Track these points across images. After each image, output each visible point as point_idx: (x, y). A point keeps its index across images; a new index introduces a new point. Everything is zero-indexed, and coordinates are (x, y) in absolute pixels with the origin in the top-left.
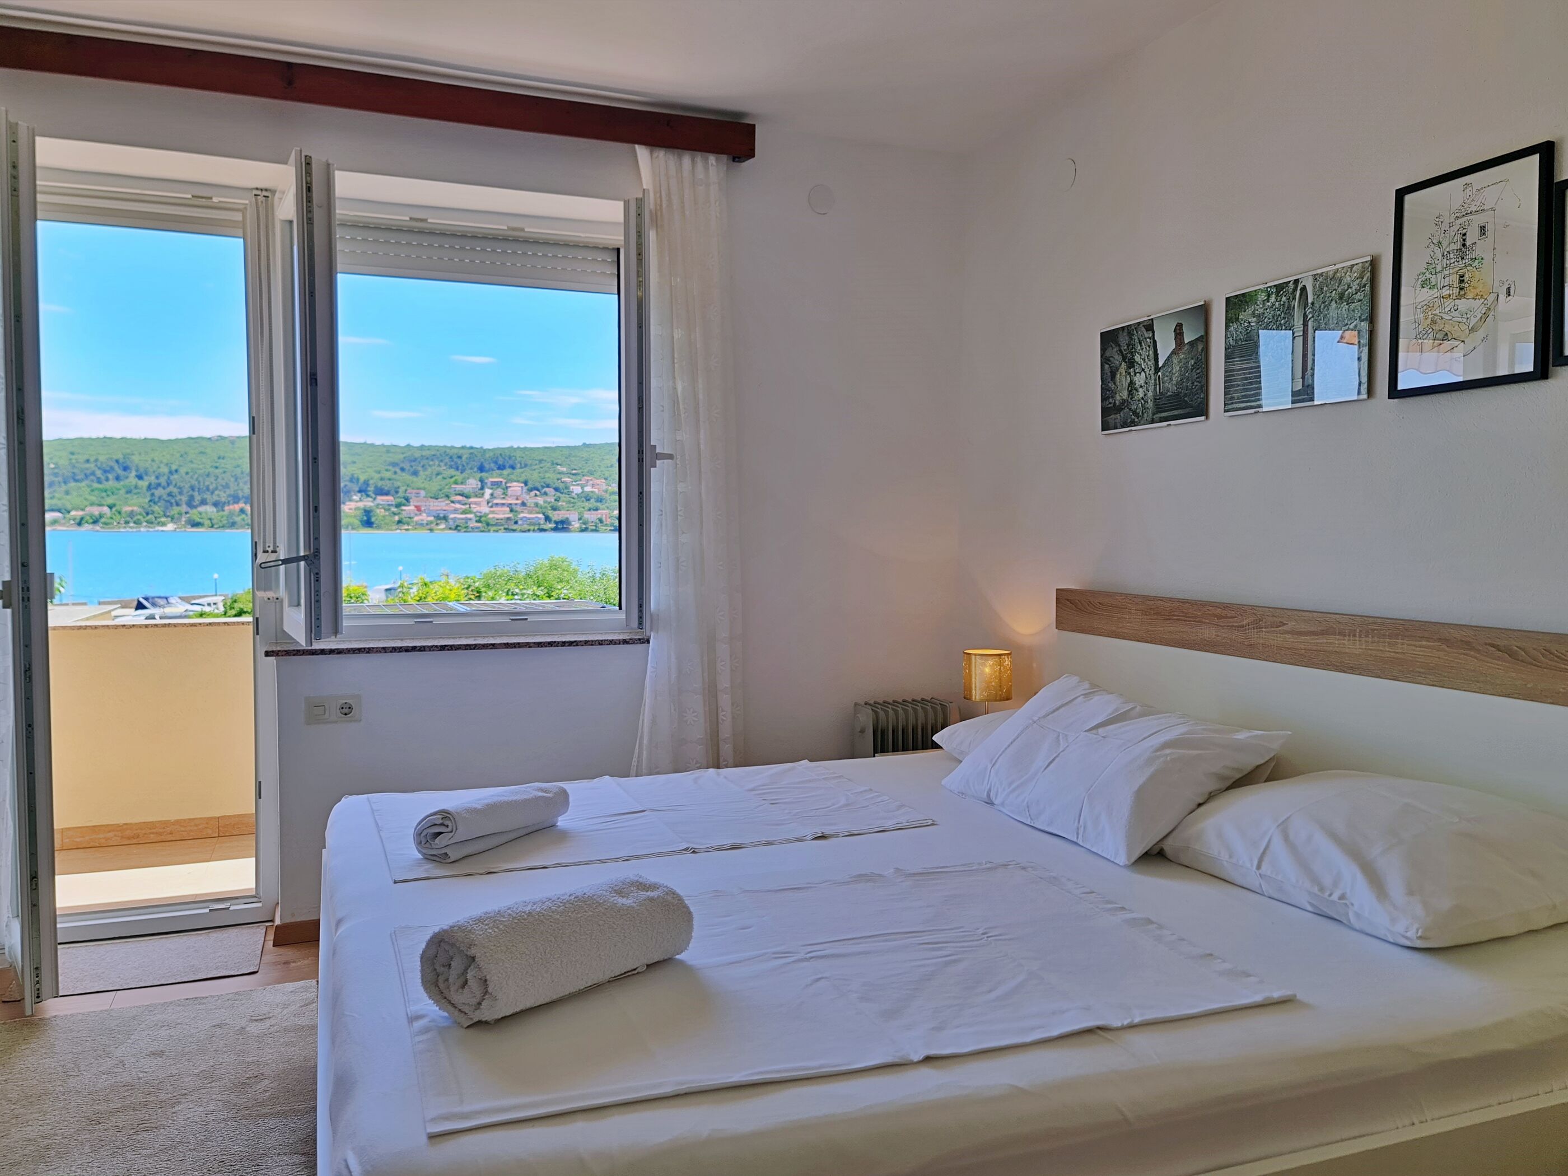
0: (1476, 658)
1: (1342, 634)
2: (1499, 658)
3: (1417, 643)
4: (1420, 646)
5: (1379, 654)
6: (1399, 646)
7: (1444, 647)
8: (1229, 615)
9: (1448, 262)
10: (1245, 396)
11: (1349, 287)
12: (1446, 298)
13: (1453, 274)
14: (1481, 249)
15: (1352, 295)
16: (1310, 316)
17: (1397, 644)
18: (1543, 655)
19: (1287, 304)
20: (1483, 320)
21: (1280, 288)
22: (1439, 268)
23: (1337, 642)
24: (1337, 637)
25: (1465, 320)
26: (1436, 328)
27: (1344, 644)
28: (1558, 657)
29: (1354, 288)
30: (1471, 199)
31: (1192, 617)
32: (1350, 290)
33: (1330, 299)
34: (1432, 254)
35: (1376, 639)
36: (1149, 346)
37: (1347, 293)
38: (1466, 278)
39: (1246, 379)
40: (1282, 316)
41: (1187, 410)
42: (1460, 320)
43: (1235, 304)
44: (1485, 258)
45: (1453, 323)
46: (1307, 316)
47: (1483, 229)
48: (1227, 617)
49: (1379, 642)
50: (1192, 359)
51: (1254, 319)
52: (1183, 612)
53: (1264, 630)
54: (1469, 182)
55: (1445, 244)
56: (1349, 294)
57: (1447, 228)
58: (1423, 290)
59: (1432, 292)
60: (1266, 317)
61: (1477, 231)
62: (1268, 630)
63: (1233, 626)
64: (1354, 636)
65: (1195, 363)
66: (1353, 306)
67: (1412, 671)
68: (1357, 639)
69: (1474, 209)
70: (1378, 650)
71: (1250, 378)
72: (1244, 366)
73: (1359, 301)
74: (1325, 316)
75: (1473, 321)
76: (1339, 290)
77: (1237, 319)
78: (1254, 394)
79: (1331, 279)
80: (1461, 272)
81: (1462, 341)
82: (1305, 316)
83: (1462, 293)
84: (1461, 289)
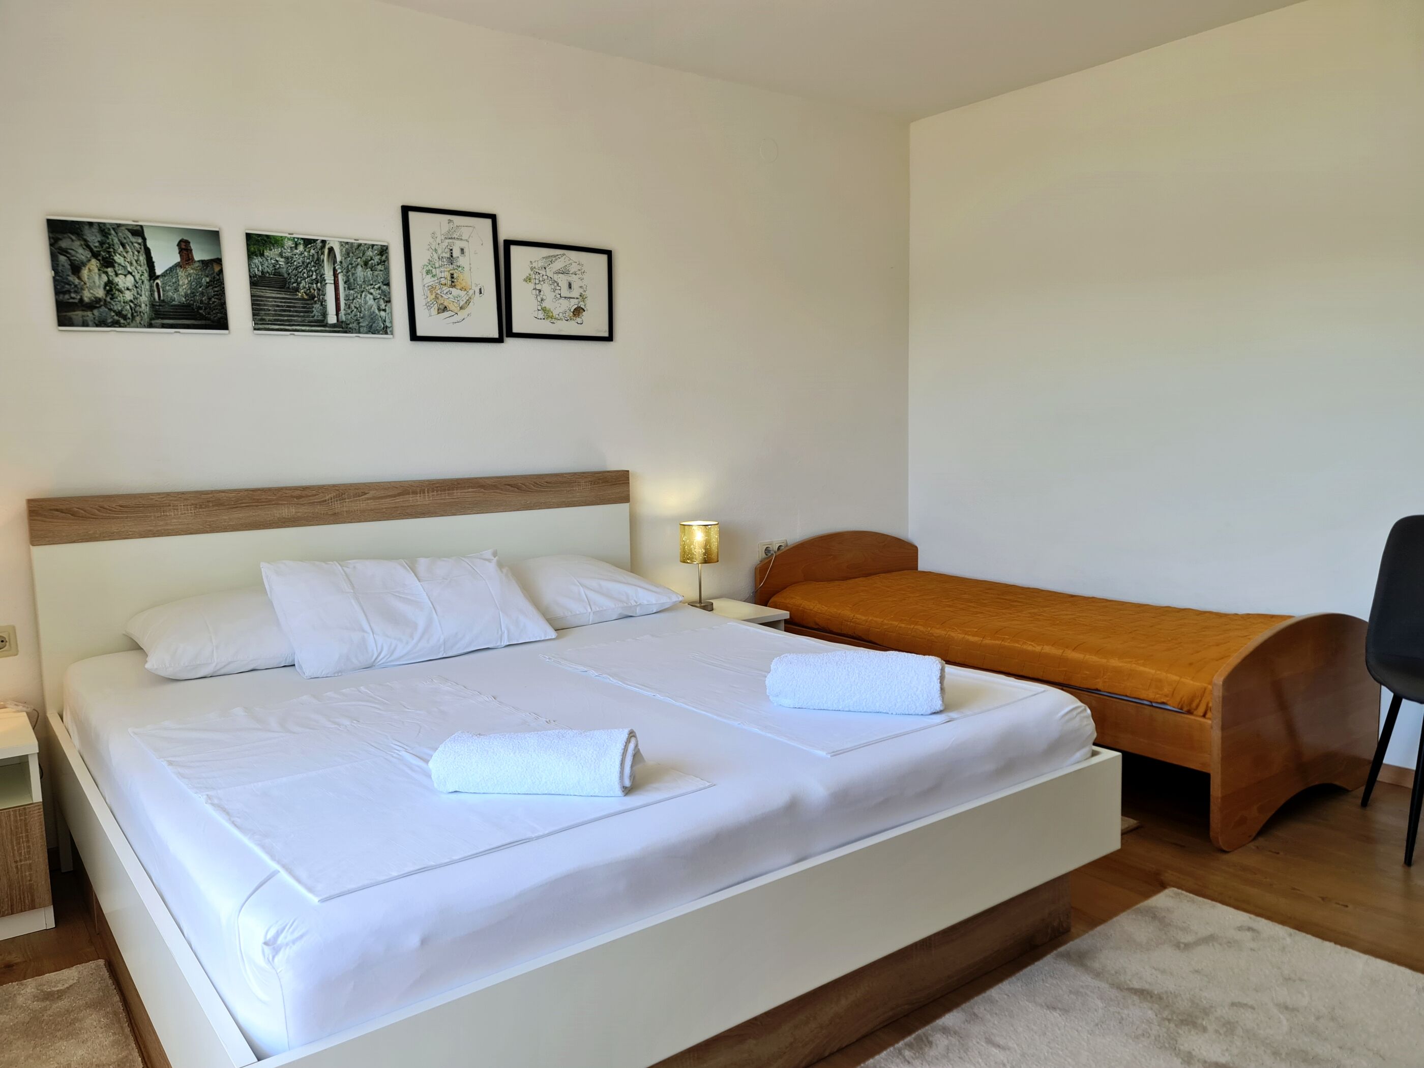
0: (500, 493)
1: (414, 493)
2: (513, 491)
3: (466, 491)
4: (468, 492)
5: (442, 501)
6: (455, 494)
7: (483, 490)
8: (310, 494)
9: (443, 263)
10: (278, 320)
11: (372, 259)
12: (444, 285)
13: (446, 271)
14: (462, 261)
15: (375, 265)
16: (339, 271)
17: (454, 493)
18: (533, 485)
19: (316, 257)
20: (467, 304)
21: (308, 242)
22: (437, 265)
23: (411, 499)
24: (411, 496)
25: (456, 301)
26: (439, 302)
27: (417, 499)
28: (540, 485)
29: (376, 261)
30: (453, 230)
31: (267, 502)
32: (372, 261)
33: (357, 263)
34: (432, 255)
35: (439, 492)
36: (139, 252)
37: (370, 262)
38: (455, 276)
39: (278, 306)
40: (312, 264)
41: (203, 322)
42: (454, 300)
43: (257, 241)
44: (465, 267)
45: (450, 302)
46: (337, 271)
47: (462, 250)
48: (307, 496)
49: (441, 494)
50: (207, 276)
51: (283, 260)
52: (254, 499)
53: (347, 500)
54: (452, 219)
55: (439, 252)
56: (372, 264)
57: (440, 242)
58: (427, 276)
59: (433, 279)
60: (295, 261)
61: (459, 251)
62: (351, 500)
63: (315, 502)
64: (424, 493)
65: (211, 281)
66: (376, 273)
67: (464, 508)
68: (427, 494)
69: (456, 237)
70: (441, 499)
71: (282, 306)
72: (279, 296)
73: (381, 271)
74: (353, 274)
75: (462, 303)
76: (364, 259)
77: (262, 255)
78: (288, 320)
79: (356, 249)
80: (451, 272)
81: (456, 313)
82: (335, 270)
83: (453, 284)
84: (453, 282)
